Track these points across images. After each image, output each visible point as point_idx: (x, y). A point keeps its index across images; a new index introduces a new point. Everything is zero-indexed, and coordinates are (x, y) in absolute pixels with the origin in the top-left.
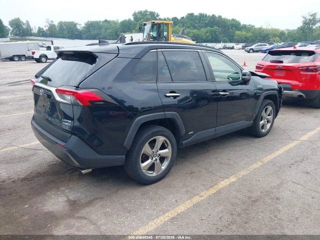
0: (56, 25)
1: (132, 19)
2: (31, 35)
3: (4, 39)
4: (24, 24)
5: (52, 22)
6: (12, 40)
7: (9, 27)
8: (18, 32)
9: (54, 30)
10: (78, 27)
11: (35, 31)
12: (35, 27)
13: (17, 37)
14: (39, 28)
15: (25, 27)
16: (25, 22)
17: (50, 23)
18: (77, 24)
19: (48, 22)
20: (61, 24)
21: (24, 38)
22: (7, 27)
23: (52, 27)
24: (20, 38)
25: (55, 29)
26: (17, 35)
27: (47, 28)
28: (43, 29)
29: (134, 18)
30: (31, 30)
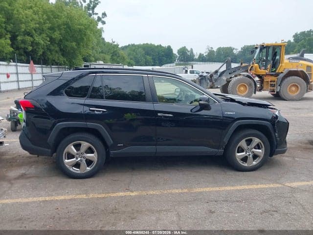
0: (215, 51)
1: (292, 40)
2: (193, 60)
3: (172, 65)
4: (188, 51)
5: (212, 48)
6: (177, 65)
7: (177, 54)
8: (183, 59)
9: (212, 55)
10: (235, 51)
11: (196, 57)
12: (197, 53)
13: (182, 63)
14: (200, 54)
15: (189, 53)
16: (189, 50)
17: (210, 49)
18: (234, 49)
19: (208, 48)
20: (219, 49)
21: (186, 63)
22: (175, 54)
23: (211, 52)
24: (184, 63)
25: (214, 54)
26: (182, 61)
27: (207, 54)
28: (203, 54)
29: (294, 40)
30: (194, 56)
